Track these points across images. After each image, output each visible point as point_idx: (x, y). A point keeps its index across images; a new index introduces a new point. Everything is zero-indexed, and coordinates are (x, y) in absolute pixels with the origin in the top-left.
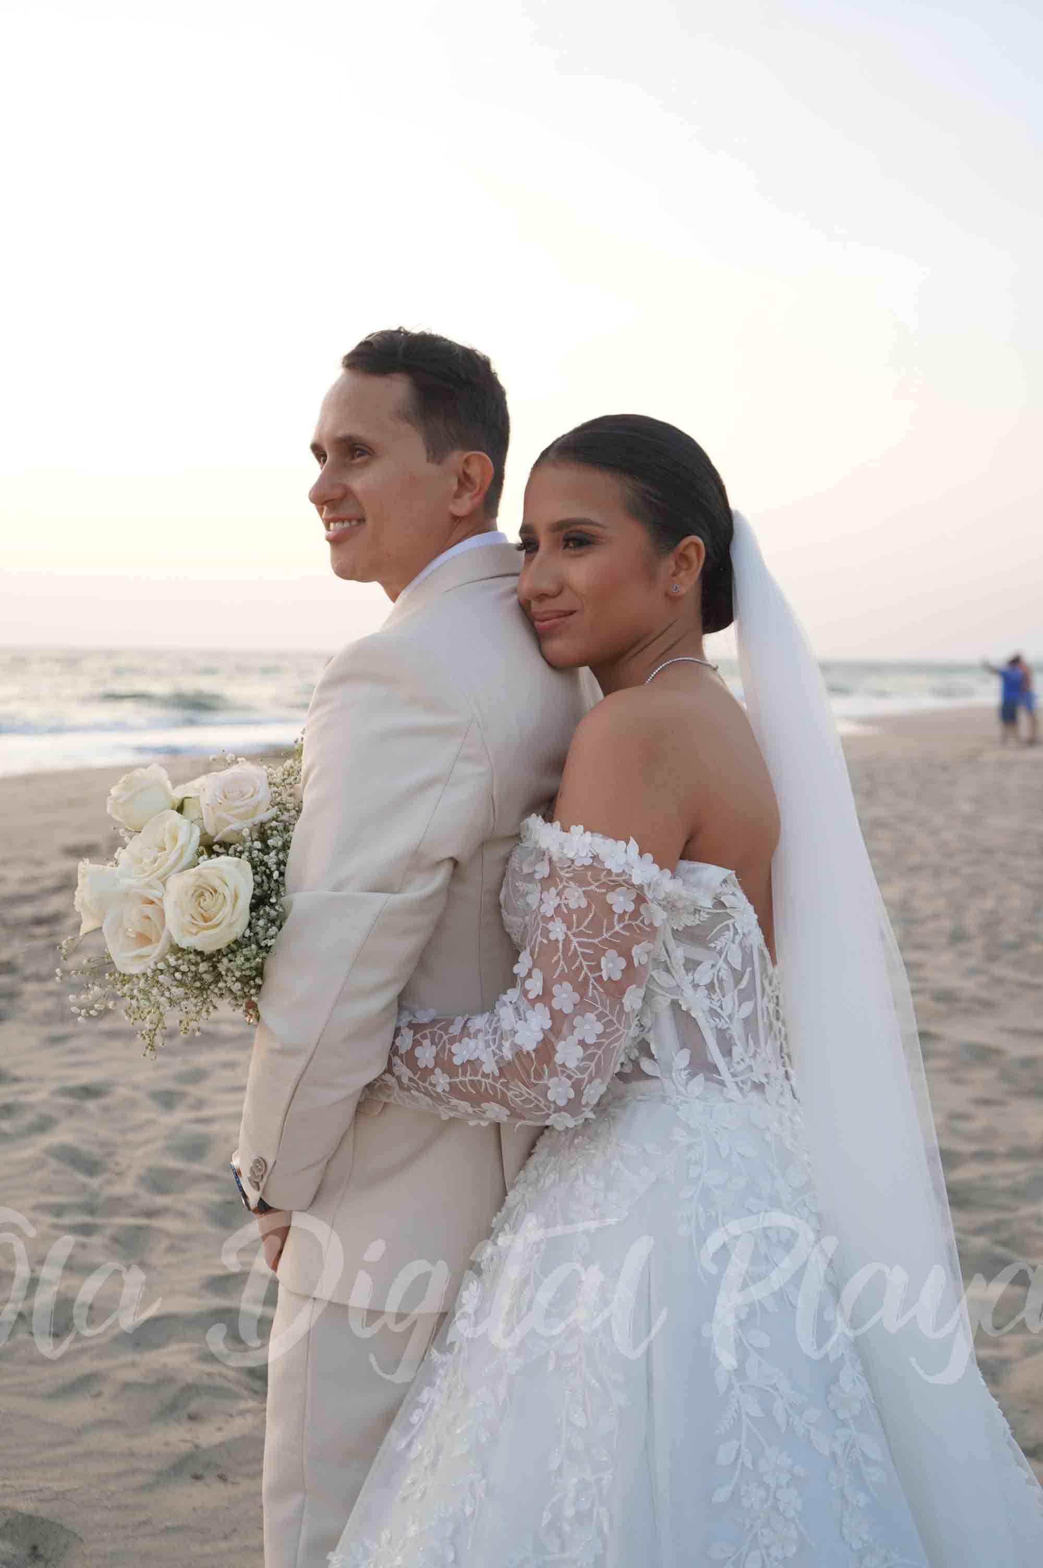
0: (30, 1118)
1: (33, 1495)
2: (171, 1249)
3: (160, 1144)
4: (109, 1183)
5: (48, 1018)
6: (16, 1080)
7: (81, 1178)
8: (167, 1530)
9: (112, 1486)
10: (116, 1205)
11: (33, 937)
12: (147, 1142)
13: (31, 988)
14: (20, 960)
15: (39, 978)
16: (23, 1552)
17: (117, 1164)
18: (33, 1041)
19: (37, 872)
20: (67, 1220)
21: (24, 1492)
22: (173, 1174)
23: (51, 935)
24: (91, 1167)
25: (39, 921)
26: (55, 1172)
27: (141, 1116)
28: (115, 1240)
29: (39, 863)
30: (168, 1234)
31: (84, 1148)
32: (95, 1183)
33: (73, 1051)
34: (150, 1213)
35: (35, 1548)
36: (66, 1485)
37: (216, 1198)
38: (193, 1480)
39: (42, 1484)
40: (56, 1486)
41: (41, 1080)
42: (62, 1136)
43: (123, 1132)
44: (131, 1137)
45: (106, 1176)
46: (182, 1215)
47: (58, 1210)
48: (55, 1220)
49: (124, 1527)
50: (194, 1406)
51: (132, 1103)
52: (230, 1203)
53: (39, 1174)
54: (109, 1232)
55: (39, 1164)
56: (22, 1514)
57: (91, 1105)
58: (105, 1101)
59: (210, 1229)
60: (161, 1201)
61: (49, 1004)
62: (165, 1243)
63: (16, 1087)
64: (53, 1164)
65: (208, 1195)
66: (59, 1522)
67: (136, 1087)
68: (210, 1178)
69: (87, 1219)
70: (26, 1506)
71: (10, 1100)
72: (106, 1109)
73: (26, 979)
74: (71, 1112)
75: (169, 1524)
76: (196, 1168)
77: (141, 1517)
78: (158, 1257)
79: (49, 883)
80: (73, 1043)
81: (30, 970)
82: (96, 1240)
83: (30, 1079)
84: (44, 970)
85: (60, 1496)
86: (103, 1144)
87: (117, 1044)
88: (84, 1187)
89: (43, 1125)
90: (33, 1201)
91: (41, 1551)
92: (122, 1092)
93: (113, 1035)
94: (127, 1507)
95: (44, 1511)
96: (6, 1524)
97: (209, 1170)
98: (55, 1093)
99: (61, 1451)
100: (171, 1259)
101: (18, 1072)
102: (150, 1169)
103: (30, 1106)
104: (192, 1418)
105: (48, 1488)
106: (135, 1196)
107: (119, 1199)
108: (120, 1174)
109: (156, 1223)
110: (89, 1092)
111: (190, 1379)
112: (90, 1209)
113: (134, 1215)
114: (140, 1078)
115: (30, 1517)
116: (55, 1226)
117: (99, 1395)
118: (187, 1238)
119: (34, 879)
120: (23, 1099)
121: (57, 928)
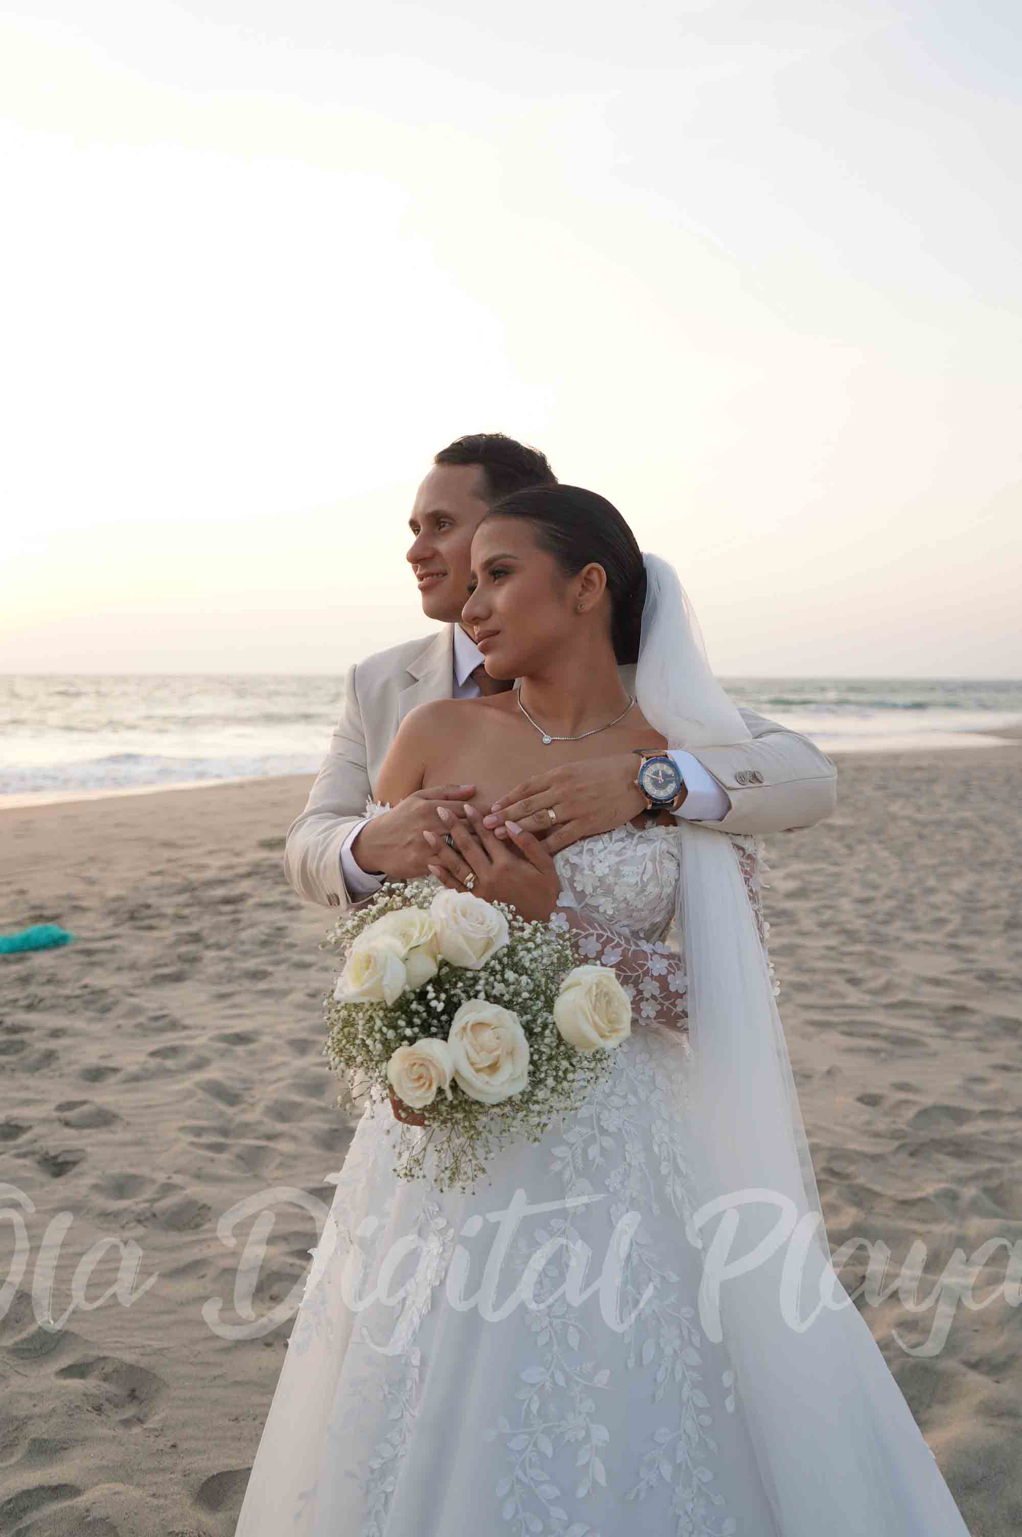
0: (190, 1058)
1: (137, 1350)
2: (281, 1165)
3: (289, 1081)
4: (243, 1111)
5: (219, 979)
6: (185, 1028)
7: (221, 1106)
8: (236, 1383)
9: (199, 1347)
10: (246, 1128)
11: (221, 914)
12: (279, 1080)
13: (210, 954)
14: (205, 933)
15: (219, 947)
16: (123, 1392)
17: (253, 1097)
18: (203, 997)
19: (235, 860)
20: (205, 1140)
21: (130, 1348)
22: (296, 1105)
23: (235, 912)
24: (232, 1098)
25: (227, 901)
26: (200, 1101)
27: (277, 1059)
28: (239, 1157)
29: (237, 855)
30: (281, 1154)
31: (228, 1083)
32: (230, 1111)
33: (235, 1006)
34: (270, 1137)
35: (133, 1391)
36: (165, 1344)
37: (326, 1126)
38: (264, 1347)
39: (145, 1343)
40: (156, 1344)
41: (204, 1028)
42: (213, 1073)
43: (261, 1071)
44: (268, 1076)
45: (243, 1106)
46: (294, 1138)
47: (198, 1132)
48: (196, 1140)
49: (203, 1379)
50: (276, 1289)
51: (272, 1049)
52: (336, 1130)
53: (190, 1102)
54: (236, 1150)
55: (190, 1094)
56: (125, 1364)
57: (240, 1050)
58: (252, 1046)
59: (316, 1151)
60: (280, 1127)
61: (221, 968)
62: (278, 1160)
63: (184, 1034)
64: (201, 1094)
65: (318, 1124)
66: (154, 1371)
67: (279, 1036)
68: (323, 1110)
69: (221, 1140)
70: (129, 1358)
71: (177, 1043)
72: (252, 1053)
73: (208, 947)
74: (223, 1054)
75: (236, 1379)
76: (314, 1102)
77: (217, 1372)
78: (270, 1171)
79: (241, 870)
80: (237, 999)
81: (211, 941)
82: (224, 1156)
83: (196, 1027)
84: (223, 940)
85: (159, 1352)
86: (244, 1081)
87: (268, 1001)
88: (221, 1114)
89: (200, 1064)
90: (181, 1124)
91: (137, 1393)
92: (266, 1039)
93: (267, 993)
94: (208, 1363)
95: (144, 1363)
96: (114, 1372)
97: (322, 1104)
98: (211, 1039)
99: (166, 1318)
100: (279, 1173)
101: (187, 1022)
102: (276, 1102)
103: (191, 1049)
104: (273, 1298)
105: (150, 1346)
106: (260, 1123)
107: (247, 1125)
108: (253, 1105)
109: (271, 1144)
110: (241, 1039)
111: (275, 1268)
112: (225, 1132)
113: (258, 1138)
114: (282, 1028)
115: (131, 1367)
116: (192, 1144)
117: (203, 1277)
118: (295, 1157)
119: (231, 867)
120: (187, 1043)
121: (239, 907)
